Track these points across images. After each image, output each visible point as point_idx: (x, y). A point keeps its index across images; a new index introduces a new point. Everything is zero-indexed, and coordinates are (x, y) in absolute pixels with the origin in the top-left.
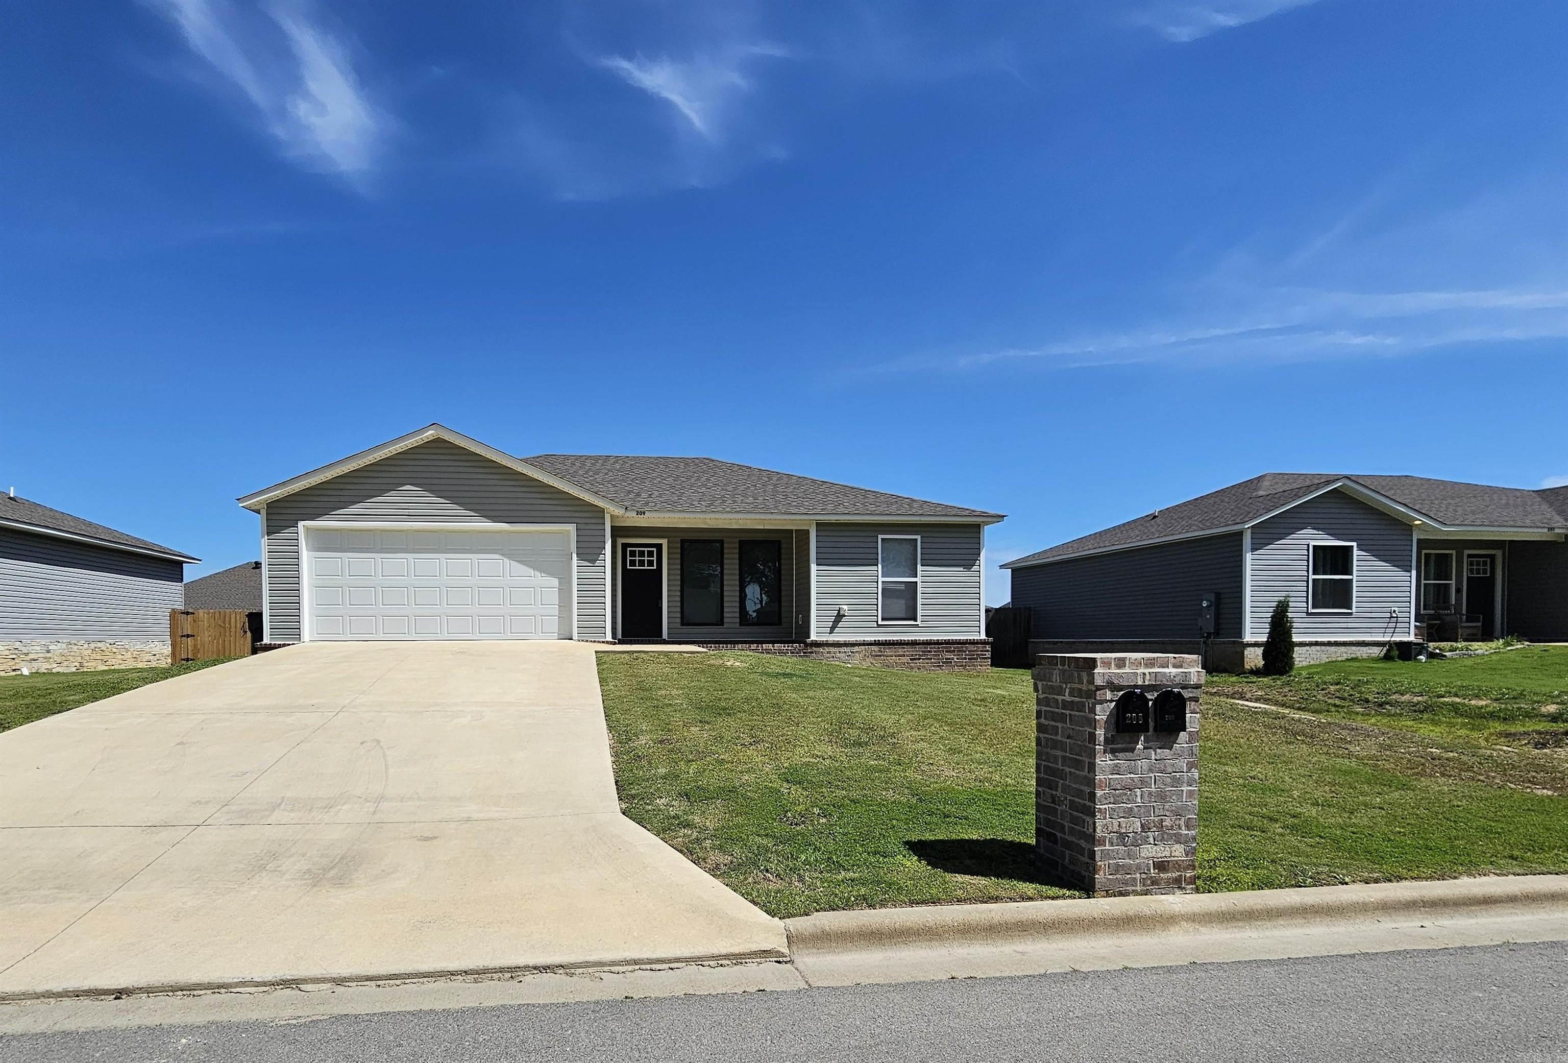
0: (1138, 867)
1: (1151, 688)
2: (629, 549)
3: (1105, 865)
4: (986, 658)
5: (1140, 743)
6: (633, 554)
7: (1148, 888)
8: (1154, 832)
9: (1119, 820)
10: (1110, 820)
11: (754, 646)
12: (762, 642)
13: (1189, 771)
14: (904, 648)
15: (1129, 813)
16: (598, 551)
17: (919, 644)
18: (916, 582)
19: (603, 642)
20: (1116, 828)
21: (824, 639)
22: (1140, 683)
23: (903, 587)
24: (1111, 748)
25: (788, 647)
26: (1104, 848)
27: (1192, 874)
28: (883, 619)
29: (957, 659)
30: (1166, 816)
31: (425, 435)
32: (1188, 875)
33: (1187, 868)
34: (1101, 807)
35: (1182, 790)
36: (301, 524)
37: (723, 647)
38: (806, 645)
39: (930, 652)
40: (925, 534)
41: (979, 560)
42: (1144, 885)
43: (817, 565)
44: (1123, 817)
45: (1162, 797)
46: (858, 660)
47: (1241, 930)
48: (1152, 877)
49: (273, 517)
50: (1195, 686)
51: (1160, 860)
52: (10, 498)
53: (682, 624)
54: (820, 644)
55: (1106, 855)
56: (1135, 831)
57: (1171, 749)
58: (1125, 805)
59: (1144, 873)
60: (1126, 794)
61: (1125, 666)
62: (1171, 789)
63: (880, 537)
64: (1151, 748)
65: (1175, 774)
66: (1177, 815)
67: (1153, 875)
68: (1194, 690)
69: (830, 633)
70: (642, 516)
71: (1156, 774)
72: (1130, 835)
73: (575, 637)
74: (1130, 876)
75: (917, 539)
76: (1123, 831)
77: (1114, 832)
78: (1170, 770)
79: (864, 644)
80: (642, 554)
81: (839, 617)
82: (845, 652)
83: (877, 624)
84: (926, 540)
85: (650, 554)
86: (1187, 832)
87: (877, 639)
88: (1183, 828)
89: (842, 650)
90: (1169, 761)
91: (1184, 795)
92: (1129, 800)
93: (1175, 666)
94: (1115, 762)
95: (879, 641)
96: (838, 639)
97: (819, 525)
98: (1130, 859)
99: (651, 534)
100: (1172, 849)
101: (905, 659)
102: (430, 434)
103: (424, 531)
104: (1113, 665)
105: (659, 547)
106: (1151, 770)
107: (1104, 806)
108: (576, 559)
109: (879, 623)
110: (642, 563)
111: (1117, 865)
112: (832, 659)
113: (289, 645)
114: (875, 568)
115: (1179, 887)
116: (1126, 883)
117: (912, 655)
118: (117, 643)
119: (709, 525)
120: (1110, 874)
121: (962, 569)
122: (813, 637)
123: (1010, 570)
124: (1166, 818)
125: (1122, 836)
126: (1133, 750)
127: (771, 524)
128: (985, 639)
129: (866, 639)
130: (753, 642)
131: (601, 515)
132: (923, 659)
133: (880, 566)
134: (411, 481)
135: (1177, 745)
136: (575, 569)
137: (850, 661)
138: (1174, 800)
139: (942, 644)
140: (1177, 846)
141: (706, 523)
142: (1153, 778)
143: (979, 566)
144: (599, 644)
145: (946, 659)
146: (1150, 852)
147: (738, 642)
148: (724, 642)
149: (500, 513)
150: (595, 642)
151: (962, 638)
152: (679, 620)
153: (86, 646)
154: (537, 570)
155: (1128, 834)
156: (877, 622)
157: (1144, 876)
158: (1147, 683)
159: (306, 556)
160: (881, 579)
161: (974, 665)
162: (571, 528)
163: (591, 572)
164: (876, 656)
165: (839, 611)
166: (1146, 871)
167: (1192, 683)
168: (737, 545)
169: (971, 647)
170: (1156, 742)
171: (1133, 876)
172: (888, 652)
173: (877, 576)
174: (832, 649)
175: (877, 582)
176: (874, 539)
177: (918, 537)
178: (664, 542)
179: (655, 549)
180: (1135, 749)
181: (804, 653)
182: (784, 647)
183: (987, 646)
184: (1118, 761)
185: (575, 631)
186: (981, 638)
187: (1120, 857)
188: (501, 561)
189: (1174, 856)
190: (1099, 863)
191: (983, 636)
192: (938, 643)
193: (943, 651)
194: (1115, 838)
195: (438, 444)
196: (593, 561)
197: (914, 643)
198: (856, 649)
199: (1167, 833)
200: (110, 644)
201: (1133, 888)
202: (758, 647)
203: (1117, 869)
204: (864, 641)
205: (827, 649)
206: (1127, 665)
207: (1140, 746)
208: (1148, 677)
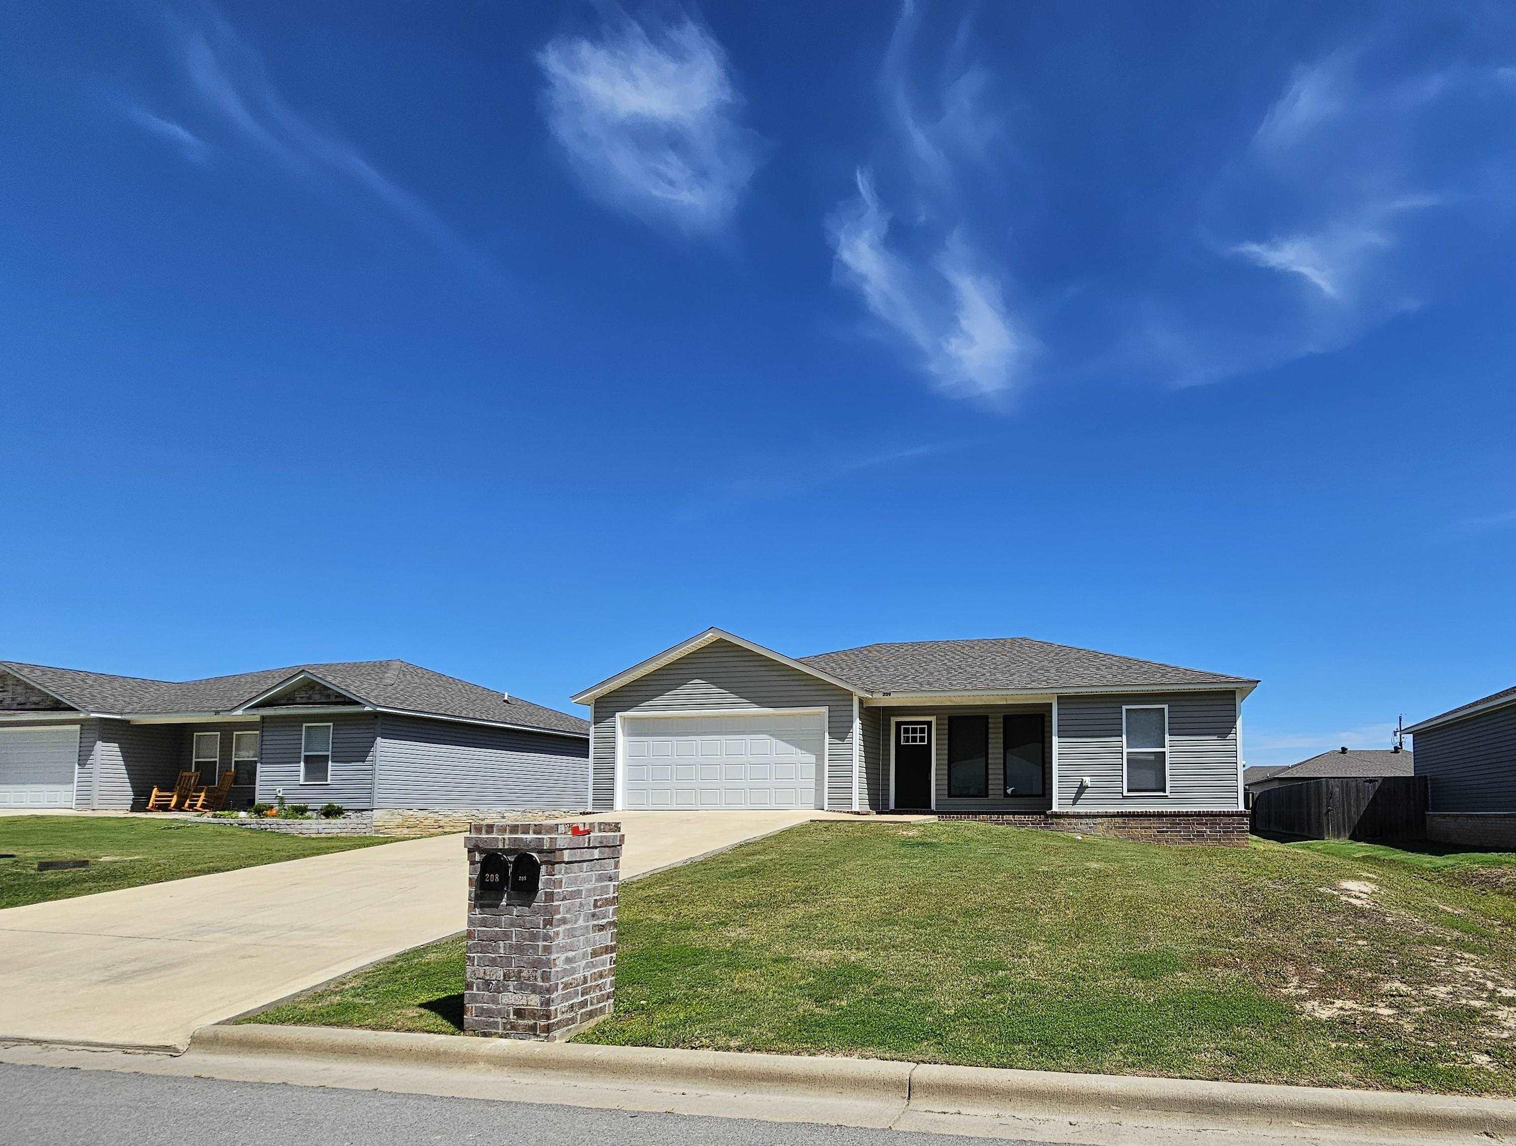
0: (499, 1012)
1: (509, 852)
2: (902, 727)
3: (472, 1007)
4: (1244, 832)
5: (504, 900)
6: (906, 731)
7: (507, 1032)
8: (514, 981)
9: (484, 968)
10: (478, 967)
11: (994, 817)
12: (1004, 813)
13: (544, 928)
14: (1150, 820)
15: (493, 962)
16: (847, 730)
17: (1166, 816)
18: (1164, 752)
19: (848, 812)
20: (482, 975)
21: (1064, 810)
22: (501, 847)
23: (1152, 757)
24: (480, 904)
25: (1028, 818)
26: (472, 992)
27: (545, 1023)
28: (1129, 791)
29: (1210, 832)
30: (524, 967)
31: (706, 637)
32: (542, 1024)
33: (540, 1018)
34: (471, 955)
35: (538, 945)
36: (618, 714)
37: (965, 818)
38: (1047, 816)
39: (1179, 824)
40: (1173, 703)
41: (1236, 728)
42: (505, 1029)
43: (1059, 737)
44: (488, 965)
45: (520, 949)
46: (1100, 832)
47: (526, 1076)
48: (511, 1022)
49: (599, 710)
50: (549, 851)
51: (518, 1007)
52: (505, 701)
53: (950, 795)
54: (1060, 815)
55: (474, 998)
56: (498, 979)
57: (529, 907)
58: (490, 955)
59: (504, 1018)
60: (491, 945)
61: (493, 832)
62: (528, 943)
63: (1124, 707)
64: (513, 905)
65: (532, 929)
66: (534, 968)
67: (513, 1021)
68: (549, 855)
69: (1072, 805)
70: (888, 697)
71: (516, 929)
72: (494, 983)
73: (826, 808)
74: (492, 1019)
75: (1164, 708)
76: (487, 978)
77: (480, 979)
78: (528, 926)
79: (1106, 815)
80: (914, 731)
81: (1082, 788)
82: (1087, 824)
83: (1123, 796)
84: (1173, 709)
85: (922, 731)
86: (541, 984)
87: (1120, 811)
88: (539, 979)
89: (1083, 821)
90: (528, 918)
91: (540, 950)
92: (494, 951)
93: (535, 833)
94: (483, 916)
95: (1122, 812)
96: (1079, 811)
97: (1062, 699)
98: (493, 1003)
99: (916, 712)
100: (529, 998)
101: (1150, 832)
102: (710, 637)
103: (709, 717)
104: (483, 831)
105: (929, 724)
106: (512, 925)
107: (473, 955)
108: (828, 737)
109: (1124, 795)
110: (914, 739)
111: (482, 1008)
112: (1073, 831)
113: (597, 813)
114: (1119, 739)
115: (535, 1034)
116: (489, 1025)
117: (1159, 828)
118: (571, 812)
119: (954, 702)
120: (476, 1016)
121: (1215, 738)
122: (1055, 808)
123: (1412, 735)
124: (524, 969)
125: (487, 983)
126: (497, 906)
127: (1014, 700)
128: (1244, 811)
129: (1108, 811)
130: (993, 813)
131: (850, 697)
132: (1171, 832)
133: (1124, 736)
134: (700, 676)
135: (536, 904)
136: (827, 746)
137: (1093, 833)
138: (531, 953)
139: (1191, 816)
140: (533, 996)
141: (951, 701)
142: (514, 932)
143: (1236, 734)
144: (844, 814)
145: (1198, 832)
146: (511, 999)
147: (980, 813)
148: (965, 813)
149: (766, 700)
150: (841, 812)
151: (1215, 810)
152: (946, 792)
153: (540, 813)
154: (798, 748)
155: (492, 982)
156: (1122, 793)
157: (505, 1021)
158: (506, 847)
159: (621, 740)
160: (1125, 750)
161: (1228, 839)
162: (825, 710)
163: (841, 749)
164: (1120, 828)
165: (1082, 782)
166: (505, 1016)
167: (545, 848)
168: (1002, 720)
169: (1226, 820)
170: (518, 899)
171: (496, 1020)
172: (1132, 823)
173: (1122, 747)
174: (1074, 821)
175: (1122, 753)
176: (1118, 710)
177: (1166, 707)
178: (933, 719)
179: (926, 726)
180: (499, 905)
181: (1044, 824)
182: (1025, 818)
183: (1245, 819)
184: (486, 916)
185: (826, 801)
186: (1239, 810)
187: (485, 1001)
188: (769, 741)
189: (530, 1005)
190: (467, 1005)
191: (1242, 808)
192: (1187, 815)
193: (1194, 824)
194: (481, 984)
195: (720, 644)
196: (843, 739)
197: (1160, 815)
198: (1099, 820)
199: (525, 983)
200: (564, 812)
201: (495, 1031)
202: (999, 817)
203: (482, 1012)
204: (1106, 812)
205: (1068, 820)
206: (495, 831)
207: (504, 903)
208: (507, 842)
